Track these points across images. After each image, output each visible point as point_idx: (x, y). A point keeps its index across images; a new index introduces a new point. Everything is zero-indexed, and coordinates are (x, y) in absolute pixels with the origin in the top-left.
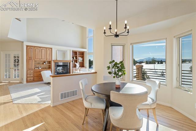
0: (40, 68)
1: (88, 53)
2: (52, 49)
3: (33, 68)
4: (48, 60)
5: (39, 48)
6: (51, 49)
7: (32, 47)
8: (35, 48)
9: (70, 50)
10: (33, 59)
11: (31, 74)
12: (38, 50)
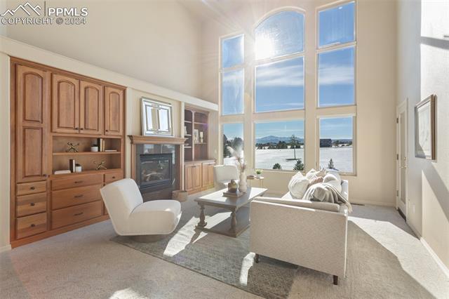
0: (79, 169)
1: (222, 116)
2: (124, 90)
3: (47, 169)
4: (111, 135)
5: (75, 82)
6: (121, 93)
7: (40, 73)
8: (57, 78)
9: (180, 103)
10: (46, 131)
11: (39, 200)
12: (71, 89)
